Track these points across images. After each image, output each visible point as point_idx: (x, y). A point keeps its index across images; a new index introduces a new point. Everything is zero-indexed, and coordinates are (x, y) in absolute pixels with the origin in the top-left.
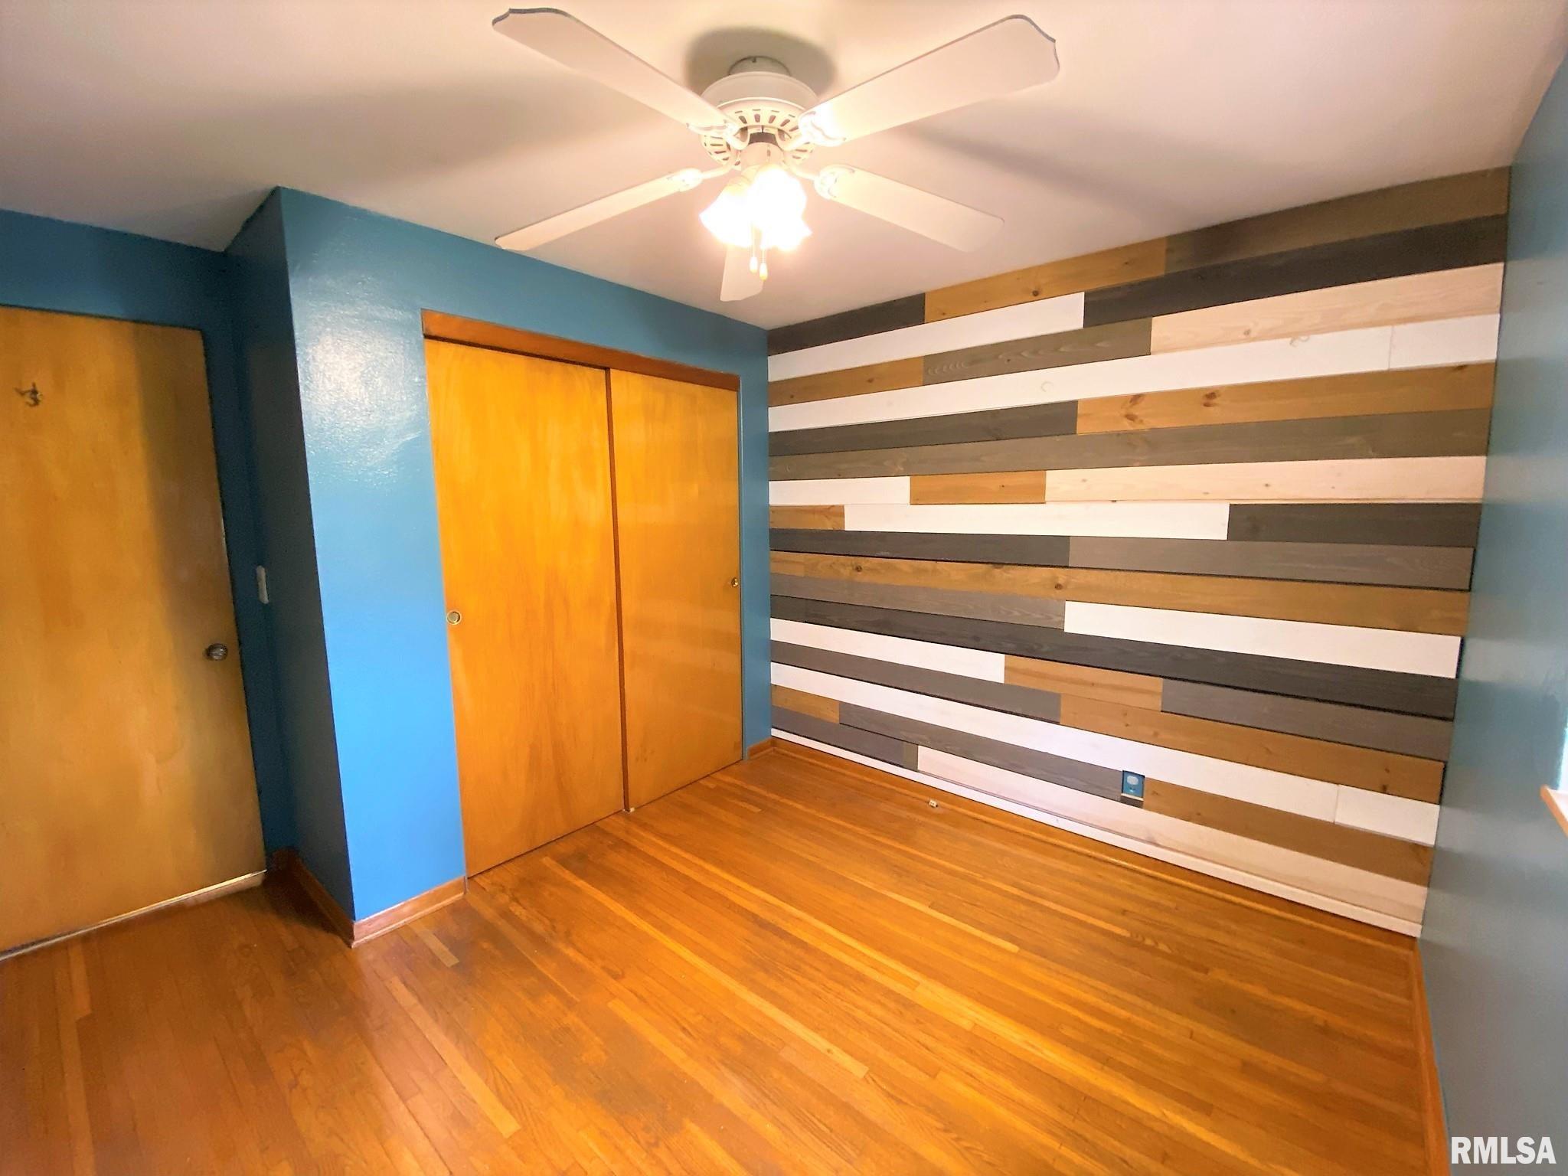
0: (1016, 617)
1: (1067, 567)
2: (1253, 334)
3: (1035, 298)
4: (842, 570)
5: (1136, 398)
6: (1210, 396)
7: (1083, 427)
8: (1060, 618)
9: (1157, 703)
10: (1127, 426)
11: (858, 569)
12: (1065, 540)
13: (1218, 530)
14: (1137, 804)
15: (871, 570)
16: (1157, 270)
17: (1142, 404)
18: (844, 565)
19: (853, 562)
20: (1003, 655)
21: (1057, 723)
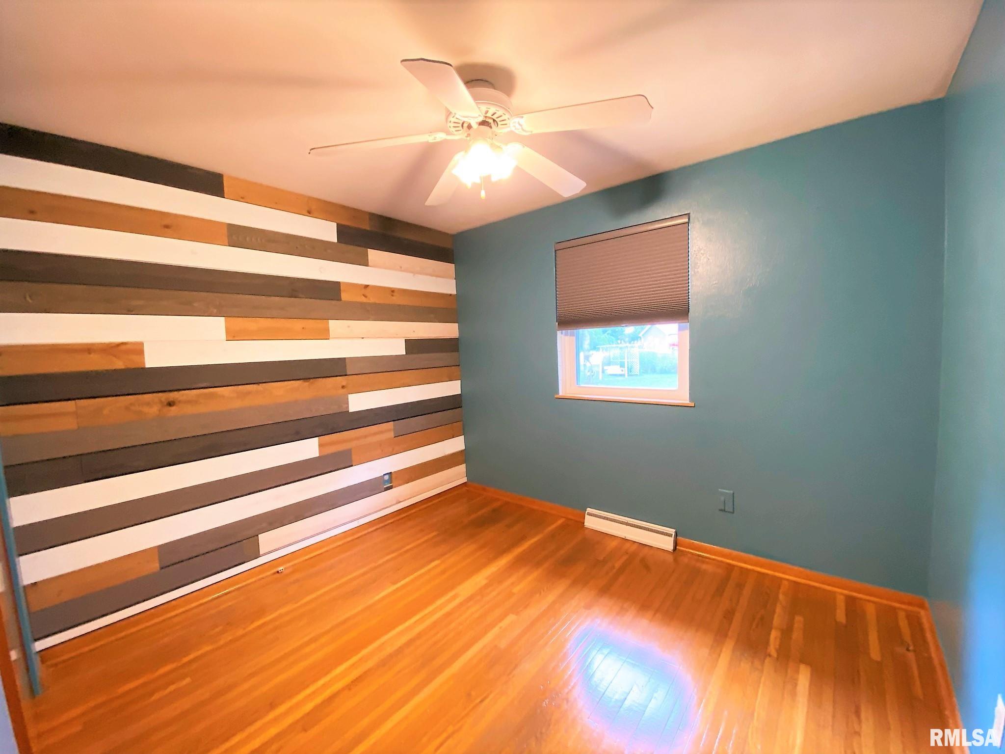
0: (322, 411)
1: (346, 375)
2: (403, 269)
3: (309, 215)
4: (146, 409)
5: (367, 286)
6: (393, 291)
7: (345, 296)
8: (346, 406)
9: (392, 434)
10: (364, 300)
11: (170, 404)
12: (343, 360)
13: (401, 350)
14: (390, 488)
15: (189, 402)
16: (366, 226)
17: (368, 289)
18: (148, 404)
19: (163, 399)
20: (317, 438)
21: (352, 466)
